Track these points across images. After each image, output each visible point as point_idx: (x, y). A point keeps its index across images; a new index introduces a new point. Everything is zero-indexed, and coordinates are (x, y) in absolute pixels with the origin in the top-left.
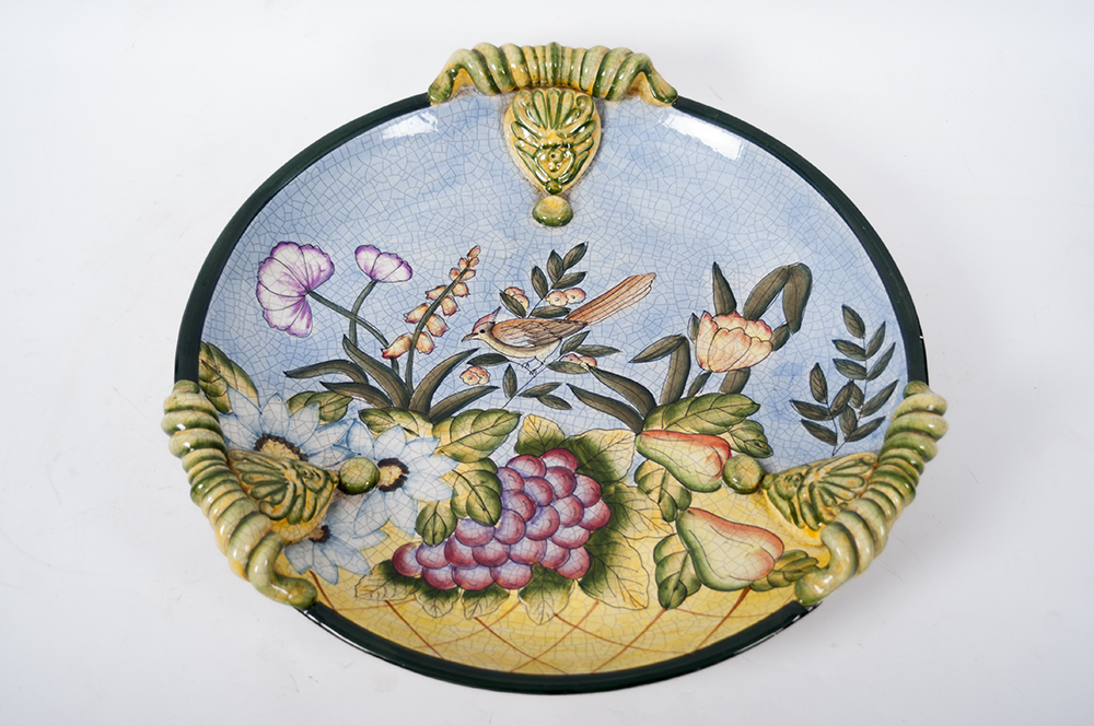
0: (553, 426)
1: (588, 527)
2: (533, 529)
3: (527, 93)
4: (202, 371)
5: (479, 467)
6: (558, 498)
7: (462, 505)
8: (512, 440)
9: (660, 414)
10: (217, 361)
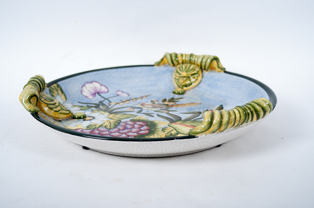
0: (146, 119)
1: (139, 134)
2: (121, 132)
3: (181, 65)
4: (52, 86)
5: (116, 121)
6: (134, 128)
7: (105, 125)
8: (131, 119)
9: (181, 121)
10: (59, 89)
